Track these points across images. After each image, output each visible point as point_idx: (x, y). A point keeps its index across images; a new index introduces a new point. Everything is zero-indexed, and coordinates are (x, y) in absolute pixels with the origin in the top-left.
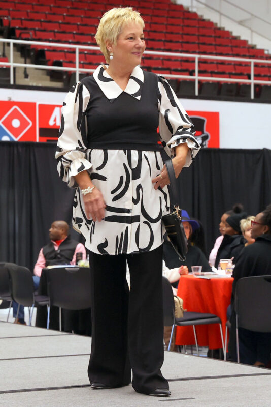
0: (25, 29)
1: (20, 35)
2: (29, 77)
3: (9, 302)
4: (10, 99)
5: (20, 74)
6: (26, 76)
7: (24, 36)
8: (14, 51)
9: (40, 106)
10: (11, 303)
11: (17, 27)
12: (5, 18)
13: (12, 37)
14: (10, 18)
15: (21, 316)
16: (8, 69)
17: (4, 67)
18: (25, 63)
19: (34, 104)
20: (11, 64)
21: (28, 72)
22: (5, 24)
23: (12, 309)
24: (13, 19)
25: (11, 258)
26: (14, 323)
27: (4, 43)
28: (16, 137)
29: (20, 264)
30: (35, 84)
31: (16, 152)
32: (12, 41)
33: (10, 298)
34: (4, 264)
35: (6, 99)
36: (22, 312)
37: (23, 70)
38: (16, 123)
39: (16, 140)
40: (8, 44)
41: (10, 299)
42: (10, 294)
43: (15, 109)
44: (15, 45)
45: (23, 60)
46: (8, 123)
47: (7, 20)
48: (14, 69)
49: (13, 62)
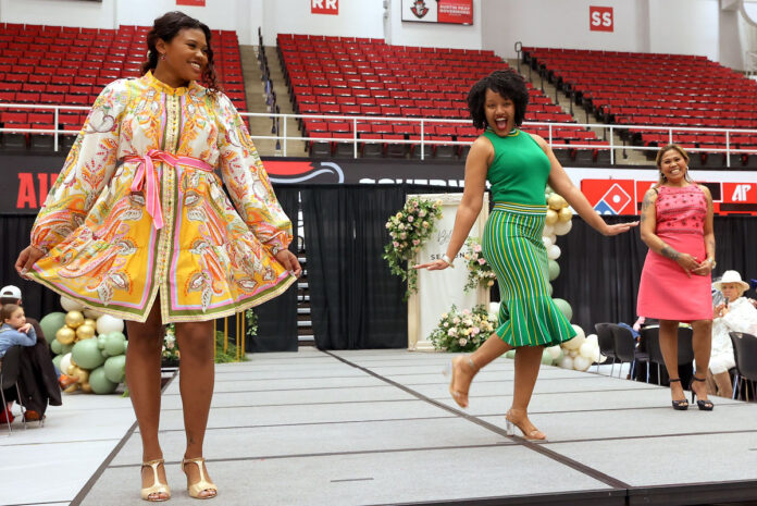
0: (624, 115)
1: (619, 120)
2: (628, 158)
3: (613, 358)
4: (611, 178)
5: (619, 156)
6: (625, 157)
7: (623, 121)
8: (614, 135)
9: (638, 182)
11: (616, 114)
13: (612, 122)
14: (610, 106)
16: (609, 151)
17: (605, 150)
18: (624, 145)
19: (633, 181)
20: (612, 147)
21: (627, 153)
22: (606, 112)
24: (613, 107)
25: (615, 319)
27: (605, 129)
28: (617, 211)
30: (633, 164)
32: (612, 126)
33: (613, 353)
34: (608, 325)
35: (608, 178)
37: (622, 151)
38: (617, 199)
39: (617, 214)
40: (609, 129)
41: (613, 356)
43: (616, 186)
44: (614, 129)
45: (622, 142)
46: (609, 199)
47: (607, 108)
48: (614, 151)
49: (614, 145)
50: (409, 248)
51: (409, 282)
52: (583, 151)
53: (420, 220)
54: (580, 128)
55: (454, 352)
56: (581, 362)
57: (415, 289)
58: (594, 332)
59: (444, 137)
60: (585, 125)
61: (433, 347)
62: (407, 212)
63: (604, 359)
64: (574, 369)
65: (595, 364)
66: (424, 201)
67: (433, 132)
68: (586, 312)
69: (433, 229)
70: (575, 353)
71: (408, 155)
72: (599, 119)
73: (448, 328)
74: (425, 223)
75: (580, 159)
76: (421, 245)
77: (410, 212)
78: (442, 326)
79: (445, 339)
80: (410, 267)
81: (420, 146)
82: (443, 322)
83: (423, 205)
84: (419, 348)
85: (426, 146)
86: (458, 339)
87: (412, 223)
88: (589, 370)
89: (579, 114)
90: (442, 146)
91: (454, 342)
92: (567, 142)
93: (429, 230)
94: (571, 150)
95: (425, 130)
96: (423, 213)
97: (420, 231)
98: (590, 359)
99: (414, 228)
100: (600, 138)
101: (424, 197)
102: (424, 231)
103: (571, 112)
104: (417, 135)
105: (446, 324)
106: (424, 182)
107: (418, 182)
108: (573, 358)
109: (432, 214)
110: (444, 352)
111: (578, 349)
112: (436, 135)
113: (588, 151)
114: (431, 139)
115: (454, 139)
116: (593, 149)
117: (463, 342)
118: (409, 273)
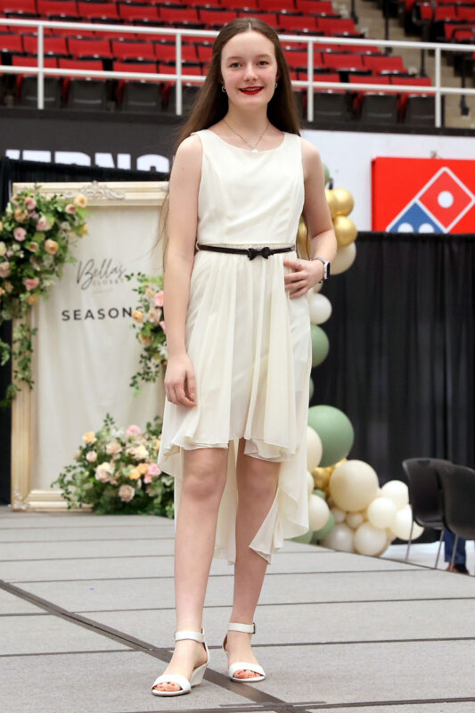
0: (463, 22)
1: (454, 33)
2: (470, 113)
3: (440, 531)
4: (435, 155)
5: (453, 108)
6: (465, 111)
7: (461, 36)
8: (443, 64)
10: (442, 533)
11: (448, 19)
12: (426, 4)
13: (438, 38)
15: (461, 558)
16: (431, 98)
17: (424, 96)
18: (463, 86)
20: (437, 89)
21: (468, 103)
22: (426, 15)
23: (443, 544)
24: (440, 4)
25: (440, 451)
26: (448, 570)
27: (423, 51)
28: (446, 226)
29: (455, 462)
31: (447, 252)
32: (438, 47)
33: (441, 524)
34: (428, 462)
35: (427, 155)
36: (462, 552)
37: (458, 100)
38: (445, 199)
39: (446, 230)
40: (432, 52)
41: (439, 526)
42: (439, 517)
43: (445, 174)
44: (444, 53)
45: (458, 80)
46: (431, 200)
47: (430, 7)
48: (443, 98)
49: (441, 86)
50: (14, 296)
51: (15, 366)
52: (376, 98)
53: (39, 238)
54: (373, 48)
55: (108, 513)
56: (370, 538)
57: (29, 382)
58: (397, 475)
59: (87, 61)
60: (381, 43)
61: (65, 504)
62: (12, 220)
63: (418, 531)
64: (356, 552)
65: (398, 541)
66: (49, 197)
67: (63, 51)
68: (379, 435)
69: (67, 258)
70: (357, 519)
71: (10, 98)
72: (412, 31)
73: (95, 464)
74: (50, 243)
75: (371, 115)
76: (40, 290)
77: (20, 219)
78: (82, 458)
79: (89, 486)
80: (16, 334)
81: (34, 78)
82: (85, 451)
83: (47, 205)
84: (33, 504)
85: (48, 80)
86: (116, 488)
87: (22, 243)
88: (387, 554)
89: (370, 19)
90: (82, 82)
91: (108, 494)
92: (344, 77)
93: (59, 259)
94: (352, 95)
95: (46, 46)
96: (46, 222)
97: (39, 259)
98: (388, 530)
99: (27, 253)
100: (413, 70)
101: (49, 189)
102: (48, 261)
103: (353, 14)
104: (30, 58)
105: (92, 456)
106: (42, 157)
107: (32, 156)
108: (354, 530)
109: (65, 225)
110: (85, 513)
111: (363, 512)
112: (70, 57)
113: (388, 97)
114: (58, 66)
115: (108, 66)
116: (398, 95)
117: (127, 493)
118: (16, 347)
